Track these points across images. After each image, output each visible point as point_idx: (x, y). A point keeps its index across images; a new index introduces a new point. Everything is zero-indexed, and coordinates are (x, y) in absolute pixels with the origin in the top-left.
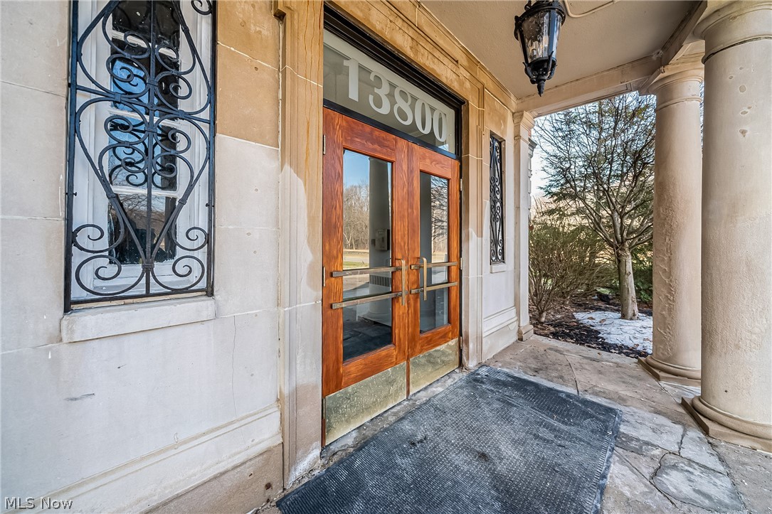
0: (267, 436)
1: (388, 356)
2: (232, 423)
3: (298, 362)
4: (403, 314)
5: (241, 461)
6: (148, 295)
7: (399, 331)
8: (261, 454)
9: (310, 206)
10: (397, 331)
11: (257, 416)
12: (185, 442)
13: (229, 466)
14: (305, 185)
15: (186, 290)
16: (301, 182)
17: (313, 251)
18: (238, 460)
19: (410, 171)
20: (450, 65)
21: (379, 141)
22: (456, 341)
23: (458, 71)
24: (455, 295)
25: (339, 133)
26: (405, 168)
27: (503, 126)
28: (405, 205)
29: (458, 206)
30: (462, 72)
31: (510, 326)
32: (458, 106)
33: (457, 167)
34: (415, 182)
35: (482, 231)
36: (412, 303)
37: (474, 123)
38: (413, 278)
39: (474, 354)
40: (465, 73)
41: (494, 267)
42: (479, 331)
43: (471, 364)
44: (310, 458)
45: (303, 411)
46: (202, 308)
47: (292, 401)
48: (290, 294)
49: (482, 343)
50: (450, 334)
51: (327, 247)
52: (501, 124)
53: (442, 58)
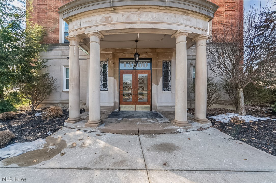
0: (112, 105)
4: (134, 97)
5: (110, 106)
6: (104, 90)
7: (133, 100)
8: (112, 107)
9: (117, 82)
11: (110, 103)
12: (106, 103)
15: (106, 90)
16: (116, 80)
17: (117, 87)
19: (136, 75)
20: (145, 54)
21: (129, 72)
22: (149, 105)
23: (147, 54)
24: (149, 97)
25: (122, 73)
26: (134, 75)
27: (170, 57)
28: (135, 80)
29: (150, 79)
30: (149, 53)
31: (172, 107)
32: (151, 59)
33: (150, 71)
34: (137, 77)
35: (157, 84)
36: (136, 96)
37: (154, 61)
38: (136, 92)
39: (154, 109)
40: (150, 53)
41: (164, 92)
42: (156, 105)
43: (153, 111)
44: (117, 110)
45: (116, 104)
46: (107, 92)
47: (115, 103)
48: (115, 92)
49: (156, 107)
50: (147, 104)
51: (120, 87)
52: (169, 57)
53: (142, 54)
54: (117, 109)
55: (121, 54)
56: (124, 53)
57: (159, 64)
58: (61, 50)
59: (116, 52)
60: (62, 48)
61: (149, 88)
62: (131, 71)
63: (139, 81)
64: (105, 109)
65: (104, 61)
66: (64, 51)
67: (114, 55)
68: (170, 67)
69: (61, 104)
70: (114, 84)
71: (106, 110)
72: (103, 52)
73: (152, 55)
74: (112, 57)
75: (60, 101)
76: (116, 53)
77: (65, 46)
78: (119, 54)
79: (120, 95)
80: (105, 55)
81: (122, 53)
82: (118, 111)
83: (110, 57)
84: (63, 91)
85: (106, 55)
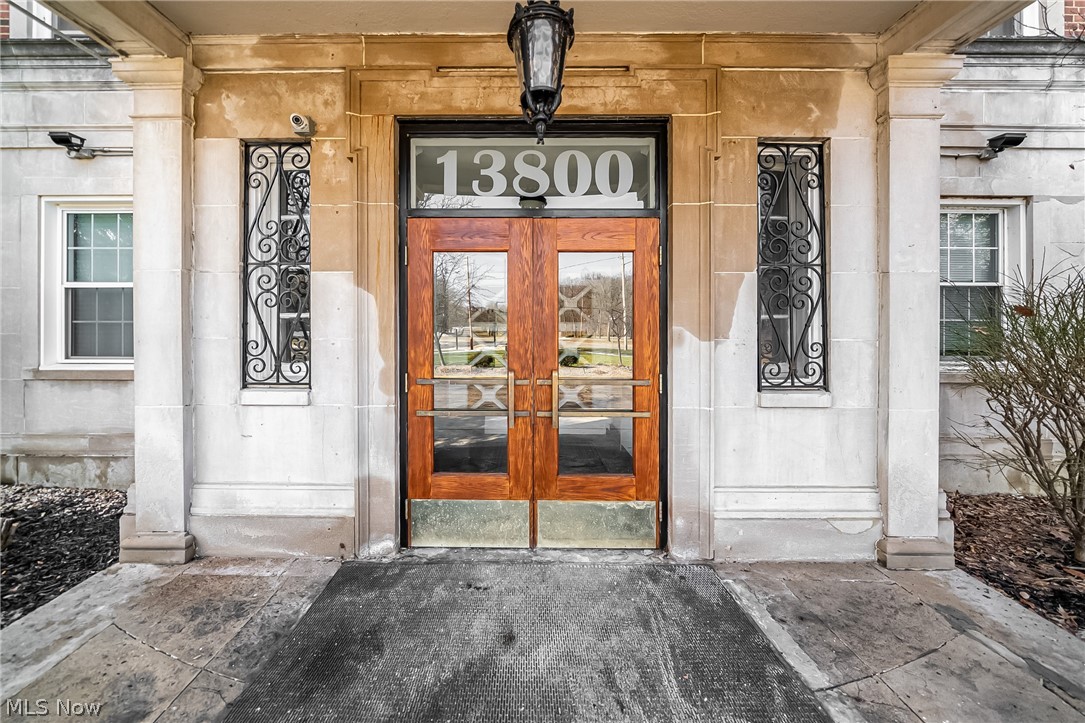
0: (345, 506)
1: (496, 485)
2: (321, 485)
3: (371, 455)
4: (523, 439)
5: (324, 515)
6: (278, 383)
7: (516, 459)
8: (338, 518)
9: (381, 318)
10: (511, 459)
11: (328, 487)
12: (293, 485)
13: (316, 515)
14: (376, 300)
15: (298, 383)
16: (372, 297)
17: (385, 359)
18: (323, 513)
19: (537, 256)
20: (611, 81)
21: (482, 233)
22: (649, 505)
23: (633, 82)
24: (645, 433)
25: (426, 238)
26: (526, 254)
27: (816, 113)
28: (528, 302)
29: (656, 290)
30: (646, 77)
31: (837, 524)
32: (657, 128)
33: (653, 227)
34: (547, 271)
35: (713, 329)
36: (541, 428)
37: (690, 146)
38: (542, 396)
39: (689, 539)
40: (655, 75)
41: (768, 397)
42: (704, 504)
43: (680, 553)
44: (382, 547)
45: (376, 500)
46: (300, 396)
47: (364, 487)
48: (361, 396)
49: (710, 526)
50: (632, 491)
51: (412, 354)
52: (810, 111)
53: (588, 82)
54: (380, 539)
55: (413, 77)
56: (439, 69)
57: (725, 166)
58: (24, 87)
59: (370, 68)
60: (28, 77)
61: (648, 365)
62: (500, 225)
63: (561, 304)
64: (281, 542)
65: (279, 143)
66: (43, 94)
67: (357, 91)
68: (813, 197)
69: (24, 466)
70: (360, 329)
71: (291, 546)
72: (267, 62)
73: (668, 88)
74: (339, 107)
75: (20, 442)
76: (374, 75)
77: (46, 57)
78: (393, 86)
79: (412, 420)
80: (282, 88)
81: (425, 74)
82: (394, 555)
83: (325, 104)
84: (39, 375)
85: (294, 91)
